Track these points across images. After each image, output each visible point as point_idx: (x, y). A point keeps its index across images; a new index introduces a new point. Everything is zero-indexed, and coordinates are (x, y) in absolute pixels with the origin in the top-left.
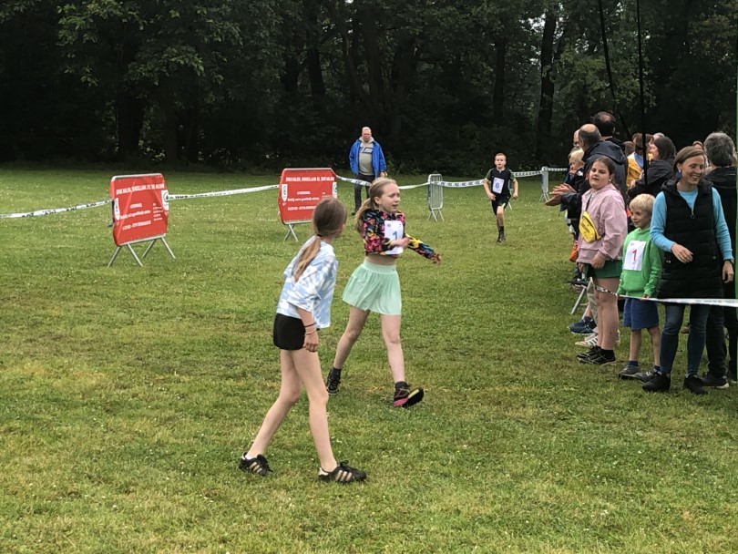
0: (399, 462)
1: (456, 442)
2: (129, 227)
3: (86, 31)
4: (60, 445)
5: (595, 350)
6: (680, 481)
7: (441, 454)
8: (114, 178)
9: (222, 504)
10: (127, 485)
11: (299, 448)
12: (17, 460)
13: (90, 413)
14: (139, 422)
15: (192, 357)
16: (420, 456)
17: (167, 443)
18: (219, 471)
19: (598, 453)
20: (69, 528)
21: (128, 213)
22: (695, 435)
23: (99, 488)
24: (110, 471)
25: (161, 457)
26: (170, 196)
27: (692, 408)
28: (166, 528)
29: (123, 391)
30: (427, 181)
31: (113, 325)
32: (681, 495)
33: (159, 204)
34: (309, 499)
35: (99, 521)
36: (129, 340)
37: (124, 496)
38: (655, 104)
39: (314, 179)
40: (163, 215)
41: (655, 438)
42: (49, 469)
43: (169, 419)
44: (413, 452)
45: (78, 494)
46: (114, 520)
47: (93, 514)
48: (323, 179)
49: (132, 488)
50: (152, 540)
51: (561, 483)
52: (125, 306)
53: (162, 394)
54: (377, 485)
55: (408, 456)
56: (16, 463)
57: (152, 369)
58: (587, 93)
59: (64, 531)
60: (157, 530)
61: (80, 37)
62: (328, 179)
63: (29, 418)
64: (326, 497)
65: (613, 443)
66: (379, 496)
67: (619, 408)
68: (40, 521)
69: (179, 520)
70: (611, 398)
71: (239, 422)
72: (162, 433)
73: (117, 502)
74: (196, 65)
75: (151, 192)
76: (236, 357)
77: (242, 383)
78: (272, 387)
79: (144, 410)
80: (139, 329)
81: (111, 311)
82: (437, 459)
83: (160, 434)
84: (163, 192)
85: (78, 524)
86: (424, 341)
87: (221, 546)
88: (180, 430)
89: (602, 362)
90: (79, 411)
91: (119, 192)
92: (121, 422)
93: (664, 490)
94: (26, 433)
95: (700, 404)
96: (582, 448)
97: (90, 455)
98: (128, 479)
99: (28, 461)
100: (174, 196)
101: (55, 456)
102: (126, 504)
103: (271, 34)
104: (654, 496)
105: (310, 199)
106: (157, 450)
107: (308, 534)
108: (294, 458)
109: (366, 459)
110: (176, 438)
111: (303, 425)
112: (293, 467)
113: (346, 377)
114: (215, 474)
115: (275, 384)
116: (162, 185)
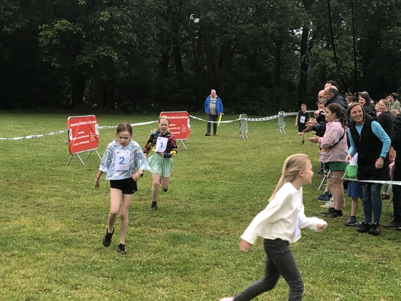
0: (224, 272)
1: (255, 261)
2: (77, 144)
3: (54, 38)
4: (40, 263)
5: (331, 210)
6: (379, 282)
7: (247, 267)
8: (69, 118)
9: (128, 295)
10: (76, 285)
11: (170, 264)
12: (17, 271)
13: (56, 246)
14: (83, 251)
16: (236, 269)
17: (98, 262)
18: (126, 277)
19: (334, 267)
21: (77, 137)
22: (387, 257)
23: (61, 287)
24: (67, 277)
25: (94, 270)
26: (99, 127)
27: (385, 242)
29: (74, 234)
30: (239, 118)
31: (69, 198)
32: (379, 289)
33: (93, 132)
34: (175, 293)
36: (77, 206)
37: (74, 291)
38: (363, 76)
39: (178, 118)
40: (96, 137)
41: (365, 258)
42: (34, 276)
43: (99, 249)
44: (233, 266)
45: (49, 290)
48: (182, 117)
49: (79, 287)
51: (313, 283)
52: (75, 187)
53: (95, 235)
54: (212, 285)
55: (230, 268)
56: (16, 274)
57: (90, 221)
58: (326, 70)
61: (51, 42)
62: (185, 117)
63: (23, 249)
64: (184, 291)
65: (342, 261)
66: (214, 291)
67: (345, 242)
70: (341, 236)
71: (137, 250)
72: (95, 257)
73: (71, 294)
74: (113, 56)
75: (89, 125)
76: (135, 215)
77: (139, 229)
78: (155, 231)
79: (85, 244)
80: (83, 200)
81: (68, 190)
82: (245, 270)
83: (94, 257)
84: (96, 125)
86: (237, 205)
88: (105, 255)
89: (335, 216)
90: (49, 245)
91: (72, 125)
92: (73, 251)
93: (371, 287)
94: (22, 257)
95: (389, 239)
96: (324, 264)
97: (56, 269)
98: (76, 282)
99: (22, 272)
100: (101, 127)
101: (37, 269)
102: (76, 296)
103: (154, 39)
104: (365, 290)
105: (175, 128)
106: (92, 266)
108: (167, 270)
109: (206, 270)
110: (103, 259)
111: (172, 252)
112: (166, 275)
113: (195, 225)
114: (124, 279)
115: (156, 229)
116: (95, 122)
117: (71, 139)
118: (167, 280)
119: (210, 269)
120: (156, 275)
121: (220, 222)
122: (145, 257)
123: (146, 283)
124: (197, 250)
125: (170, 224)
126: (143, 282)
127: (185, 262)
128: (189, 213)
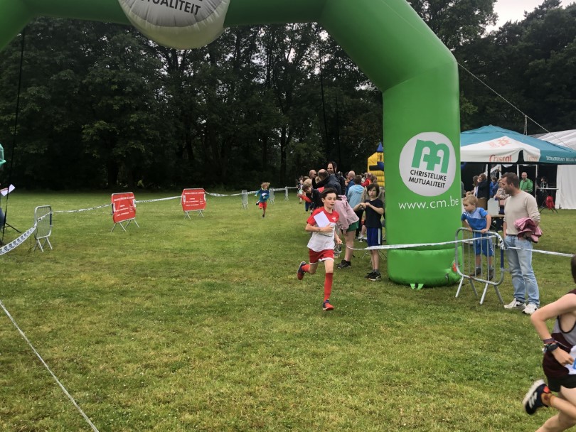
2: (119, 215)
4: (103, 311)
8: (112, 195)
10: (136, 328)
11: (210, 307)
12: (84, 319)
13: (114, 296)
15: (155, 269)
17: (151, 308)
20: (113, 350)
21: (119, 209)
23: (123, 330)
24: (127, 322)
26: (136, 202)
28: (157, 348)
29: (126, 286)
30: (241, 193)
31: (117, 257)
32: (377, 319)
33: (132, 205)
34: (219, 330)
35: (126, 346)
36: (125, 263)
37: (134, 334)
39: (196, 193)
40: (134, 210)
42: (99, 322)
43: (150, 297)
45: (114, 334)
46: (133, 345)
47: (123, 343)
48: (200, 193)
49: (139, 329)
50: (152, 353)
53: (144, 286)
56: (84, 321)
57: (138, 275)
59: (110, 351)
60: (154, 349)
61: (92, 138)
62: (202, 193)
63: (86, 300)
68: (99, 347)
69: (163, 343)
72: (148, 304)
73: (133, 336)
74: (141, 148)
75: (129, 200)
76: (174, 269)
77: (178, 280)
79: (138, 294)
84: (133, 200)
85: (117, 347)
87: (185, 354)
88: (156, 301)
90: (109, 295)
91: (115, 200)
92: (129, 299)
94: (86, 306)
97: (117, 315)
98: (136, 325)
99: (89, 319)
100: (138, 202)
101: (101, 317)
102: (137, 337)
103: (172, 135)
105: (195, 201)
107: (222, 346)
108: (209, 312)
109: (240, 311)
110: (154, 305)
111: (209, 298)
112: (209, 316)
113: (223, 275)
114: (175, 321)
115: (193, 280)
116: (133, 197)
117: (115, 211)
118: (209, 320)
119: (243, 309)
120: (200, 317)
121: (242, 271)
122: (189, 302)
123: (194, 324)
124: (229, 294)
125: (203, 275)
126: (191, 323)
127: (222, 304)
128: (217, 266)
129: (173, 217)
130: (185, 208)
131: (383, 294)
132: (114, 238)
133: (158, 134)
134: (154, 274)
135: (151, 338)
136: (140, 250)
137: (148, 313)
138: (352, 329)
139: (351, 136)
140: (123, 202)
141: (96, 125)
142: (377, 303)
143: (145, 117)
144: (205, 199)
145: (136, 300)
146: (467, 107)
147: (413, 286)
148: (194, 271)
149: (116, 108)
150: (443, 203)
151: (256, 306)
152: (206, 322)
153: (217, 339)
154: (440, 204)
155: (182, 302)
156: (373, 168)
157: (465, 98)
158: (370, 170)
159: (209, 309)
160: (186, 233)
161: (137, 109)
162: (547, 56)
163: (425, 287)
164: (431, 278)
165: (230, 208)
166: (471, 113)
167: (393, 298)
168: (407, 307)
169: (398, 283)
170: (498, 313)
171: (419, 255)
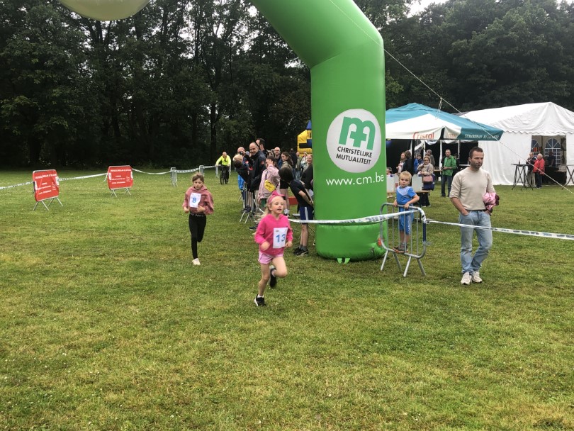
2: (41, 193)
3: (14, 111)
4: (23, 292)
8: (33, 172)
9: (105, 314)
10: (59, 308)
11: (136, 285)
13: (35, 276)
14: (59, 279)
15: (79, 248)
16: (192, 285)
17: (74, 288)
18: (101, 299)
20: (34, 331)
21: (41, 187)
22: (303, 268)
23: (45, 311)
24: (49, 302)
26: (59, 179)
28: (81, 328)
29: (49, 265)
30: (170, 171)
31: (40, 236)
33: (55, 183)
34: (146, 309)
35: (48, 327)
36: (48, 243)
37: (56, 314)
39: (123, 170)
40: (56, 187)
42: (20, 303)
43: (73, 277)
44: (189, 284)
45: (35, 315)
46: (56, 326)
47: (45, 323)
48: (127, 170)
49: (61, 310)
50: (75, 333)
52: (44, 228)
53: (67, 266)
57: (61, 255)
59: (31, 333)
60: (77, 329)
62: (129, 170)
68: (19, 329)
69: (87, 323)
72: (71, 283)
73: (55, 317)
74: (64, 124)
75: (51, 178)
77: (104, 259)
79: (61, 274)
80: (52, 238)
81: (38, 230)
84: (56, 178)
85: (38, 329)
87: (110, 334)
88: (79, 281)
90: (30, 276)
91: (37, 178)
92: (51, 279)
97: (38, 296)
98: (59, 306)
99: (9, 300)
100: (61, 179)
101: (21, 297)
102: (60, 318)
103: (97, 111)
105: (121, 179)
107: (149, 325)
108: (135, 290)
109: (168, 289)
110: (78, 285)
111: (136, 276)
112: (135, 294)
113: (151, 253)
114: (100, 300)
115: (119, 258)
116: (56, 175)
117: (36, 189)
118: (136, 299)
119: (171, 287)
120: (126, 296)
121: (170, 249)
122: (115, 281)
123: (119, 303)
124: (157, 273)
125: (130, 254)
126: (116, 302)
127: (149, 283)
128: (144, 244)
129: (99, 195)
130: (110, 186)
131: (311, 269)
132: (35, 217)
133: (82, 110)
134: (78, 253)
135: (75, 319)
136: (63, 228)
137: (71, 293)
138: (280, 304)
139: (281, 114)
140: (44, 180)
141: (16, 100)
142: (306, 278)
143: (68, 92)
144: (132, 177)
145: (60, 280)
146: (393, 86)
147: (340, 260)
148: (120, 250)
149: (37, 82)
150: (369, 179)
151: (184, 284)
152: (132, 300)
153: (143, 317)
154: (365, 179)
155: (106, 282)
156: (302, 146)
157: (391, 77)
158: (300, 147)
159: (136, 288)
160: (112, 212)
161: (59, 83)
162: (469, 36)
163: (351, 261)
164: (357, 253)
165: (158, 186)
166: (397, 92)
167: (321, 273)
168: (334, 280)
169: (326, 258)
170: (421, 285)
171: (345, 231)
